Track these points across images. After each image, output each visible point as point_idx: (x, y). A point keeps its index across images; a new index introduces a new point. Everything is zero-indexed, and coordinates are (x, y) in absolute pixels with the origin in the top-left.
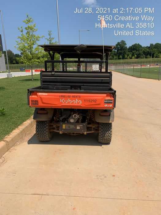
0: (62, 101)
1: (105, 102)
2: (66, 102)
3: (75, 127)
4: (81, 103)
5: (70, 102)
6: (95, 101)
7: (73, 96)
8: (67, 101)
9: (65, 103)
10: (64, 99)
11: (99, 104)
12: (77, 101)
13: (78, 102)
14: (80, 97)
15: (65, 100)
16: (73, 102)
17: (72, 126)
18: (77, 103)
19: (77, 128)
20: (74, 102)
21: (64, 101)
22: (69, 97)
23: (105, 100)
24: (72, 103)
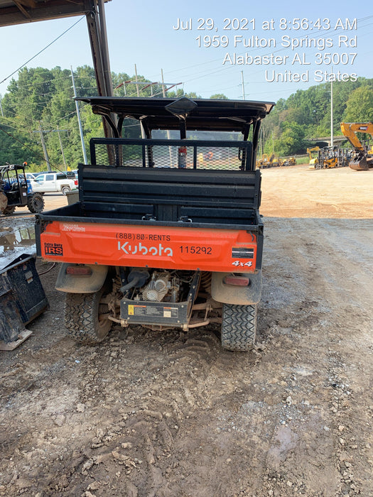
0: (123, 247)
1: (233, 255)
2: (133, 250)
3: (158, 313)
4: (171, 254)
5: (144, 250)
6: (207, 250)
7: (151, 237)
8: (136, 247)
9: (130, 253)
10: (127, 243)
11: (218, 260)
12: (161, 248)
13: (163, 251)
14: (169, 238)
15: (130, 246)
16: (150, 251)
17: (151, 311)
18: (160, 254)
19: (165, 316)
20: (153, 251)
21: (126, 248)
22: (141, 237)
23: (234, 250)
24: (149, 254)
